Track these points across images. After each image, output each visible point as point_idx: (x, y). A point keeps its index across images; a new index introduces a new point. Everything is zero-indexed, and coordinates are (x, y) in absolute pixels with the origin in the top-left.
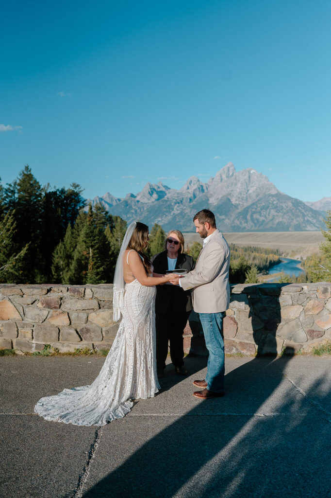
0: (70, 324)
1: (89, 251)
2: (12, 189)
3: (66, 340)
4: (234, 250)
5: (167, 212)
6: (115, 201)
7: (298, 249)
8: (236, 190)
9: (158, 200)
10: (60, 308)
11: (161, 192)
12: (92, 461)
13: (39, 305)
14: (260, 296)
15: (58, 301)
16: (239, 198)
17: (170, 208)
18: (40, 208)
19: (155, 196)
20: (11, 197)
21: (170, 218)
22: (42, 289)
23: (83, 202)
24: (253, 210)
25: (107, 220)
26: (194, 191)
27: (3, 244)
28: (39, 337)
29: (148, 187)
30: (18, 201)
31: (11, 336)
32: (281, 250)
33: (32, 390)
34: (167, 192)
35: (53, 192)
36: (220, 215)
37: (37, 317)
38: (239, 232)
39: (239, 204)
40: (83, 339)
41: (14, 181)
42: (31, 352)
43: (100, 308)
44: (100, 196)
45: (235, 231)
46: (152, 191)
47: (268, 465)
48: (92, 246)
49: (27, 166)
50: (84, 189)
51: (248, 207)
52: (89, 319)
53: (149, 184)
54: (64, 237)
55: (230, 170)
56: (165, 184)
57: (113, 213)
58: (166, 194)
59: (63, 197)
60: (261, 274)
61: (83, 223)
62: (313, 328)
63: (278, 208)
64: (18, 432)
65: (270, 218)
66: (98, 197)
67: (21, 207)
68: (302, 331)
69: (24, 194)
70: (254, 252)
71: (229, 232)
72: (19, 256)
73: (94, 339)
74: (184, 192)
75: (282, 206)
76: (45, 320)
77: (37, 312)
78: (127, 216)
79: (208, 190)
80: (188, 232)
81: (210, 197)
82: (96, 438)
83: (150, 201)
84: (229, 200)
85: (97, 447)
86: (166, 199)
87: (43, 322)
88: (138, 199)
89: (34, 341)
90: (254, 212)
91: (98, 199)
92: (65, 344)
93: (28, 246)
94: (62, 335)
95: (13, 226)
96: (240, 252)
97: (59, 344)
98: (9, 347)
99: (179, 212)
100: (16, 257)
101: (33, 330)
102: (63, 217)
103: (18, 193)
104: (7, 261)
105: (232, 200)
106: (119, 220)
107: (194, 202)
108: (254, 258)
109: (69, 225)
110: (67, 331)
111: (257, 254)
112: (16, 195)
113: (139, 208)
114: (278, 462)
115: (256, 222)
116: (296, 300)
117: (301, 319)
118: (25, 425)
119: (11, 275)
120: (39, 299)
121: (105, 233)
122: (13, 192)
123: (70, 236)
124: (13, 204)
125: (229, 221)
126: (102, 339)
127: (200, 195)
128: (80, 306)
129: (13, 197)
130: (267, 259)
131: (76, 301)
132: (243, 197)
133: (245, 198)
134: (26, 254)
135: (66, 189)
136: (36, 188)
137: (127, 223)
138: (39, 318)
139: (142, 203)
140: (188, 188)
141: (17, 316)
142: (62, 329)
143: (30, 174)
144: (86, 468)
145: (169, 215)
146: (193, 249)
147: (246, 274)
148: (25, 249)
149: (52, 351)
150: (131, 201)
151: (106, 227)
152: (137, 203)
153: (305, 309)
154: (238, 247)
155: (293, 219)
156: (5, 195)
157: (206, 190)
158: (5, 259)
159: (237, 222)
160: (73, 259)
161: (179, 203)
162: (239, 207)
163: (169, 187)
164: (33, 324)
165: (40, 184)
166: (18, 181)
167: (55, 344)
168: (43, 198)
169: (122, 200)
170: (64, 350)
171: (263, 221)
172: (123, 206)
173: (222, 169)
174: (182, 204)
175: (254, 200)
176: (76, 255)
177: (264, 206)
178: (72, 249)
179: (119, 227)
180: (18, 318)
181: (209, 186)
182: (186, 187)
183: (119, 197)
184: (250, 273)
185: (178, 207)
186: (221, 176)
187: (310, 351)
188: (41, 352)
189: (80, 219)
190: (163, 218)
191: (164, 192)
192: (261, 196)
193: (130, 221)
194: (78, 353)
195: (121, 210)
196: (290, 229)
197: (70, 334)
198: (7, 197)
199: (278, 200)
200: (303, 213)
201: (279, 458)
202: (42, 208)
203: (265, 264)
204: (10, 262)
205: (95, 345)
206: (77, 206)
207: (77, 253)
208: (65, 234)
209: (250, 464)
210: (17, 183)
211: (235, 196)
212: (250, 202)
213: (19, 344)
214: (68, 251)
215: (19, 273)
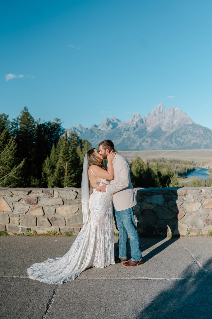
0: (44, 214)
1: (65, 163)
2: (16, 122)
3: (41, 225)
4: (163, 162)
5: (118, 136)
6: (84, 129)
7: (207, 161)
8: (165, 122)
9: (112, 129)
10: (37, 204)
11: (115, 123)
12: (48, 311)
13: (23, 202)
14: (172, 196)
15: (36, 199)
16: (167, 127)
17: (121, 134)
18: (34, 135)
19: (111, 126)
20: (15, 127)
21: (121, 140)
22: (25, 191)
23: (62, 131)
24: (176, 135)
25: (79, 142)
26: (137, 122)
27: (8, 159)
28: (23, 223)
29: (106, 120)
30: (20, 130)
31: (5, 222)
32: (195, 162)
33: (16, 259)
34: (119, 123)
35: (42, 124)
36: (154, 139)
37: (22, 210)
38: (167, 149)
39: (167, 131)
40: (53, 225)
41: (18, 117)
42: (18, 233)
43: (64, 204)
44: (74, 127)
45: (164, 149)
46: (109, 123)
47: (168, 316)
48: (67, 160)
49: (25, 107)
50: (63, 122)
51: (173, 133)
52: (57, 211)
53: (107, 118)
54: (50, 154)
55: (161, 108)
56: (117, 118)
57: (82, 138)
58: (118, 125)
59: (49, 127)
60: (182, 178)
61: (62, 145)
62: (208, 218)
63: (193, 134)
64: (2, 290)
65: (188, 140)
66: (73, 127)
67: (22, 134)
68: (201, 220)
69: (24, 125)
70: (177, 163)
71: (160, 150)
72: (19, 167)
73: (60, 225)
74: (130, 123)
75: (196, 132)
76: (27, 212)
77: (22, 206)
78: (92, 139)
79: (146, 122)
80: (133, 150)
81: (147, 126)
82: (54, 295)
83: (108, 130)
84: (160, 128)
85: (53, 301)
86: (118, 128)
87: (26, 213)
88: (99, 128)
89: (20, 226)
90: (177, 136)
91: (73, 128)
92: (41, 228)
93: (25, 160)
94: (38, 222)
95: (15, 147)
96: (168, 163)
97: (36, 228)
98: (4, 230)
99: (127, 136)
100: (17, 168)
101: (19, 219)
102: (49, 140)
103: (20, 125)
104: (11, 170)
105: (162, 129)
106: (86, 142)
107: (137, 130)
108: (177, 167)
109: (53, 146)
110: (42, 219)
111: (179, 165)
112: (19, 126)
113: (100, 134)
114: (176, 314)
115: (178, 143)
116: (196, 199)
117: (200, 212)
118: (7, 285)
119: (14, 179)
120: (23, 198)
121: (77, 151)
122: (16, 124)
123: (54, 153)
124: (16, 132)
125: (160, 143)
126: (66, 225)
127: (140, 125)
128: (50, 202)
129: (17, 128)
130: (186, 168)
131: (48, 200)
132: (170, 126)
133: (171, 127)
134: (23, 166)
135: (51, 122)
136: (32, 122)
137: (92, 144)
138: (23, 211)
139: (102, 131)
140: (133, 121)
141: (8, 209)
142: (39, 218)
143: (28, 112)
144: (44, 316)
145: (120, 139)
146: (135, 162)
147: (171, 179)
148: (23, 162)
149: (32, 232)
150: (95, 130)
151: (77, 147)
152: (99, 131)
153: (203, 205)
154: (166, 160)
155: (203, 141)
156: (11, 126)
157: (144, 122)
158: (10, 169)
159: (166, 143)
160: (56, 168)
161: (126, 131)
162: (167, 133)
163: (120, 120)
164: (19, 214)
165: (34, 119)
166: (20, 117)
167: (34, 228)
168: (36, 128)
169: (89, 129)
170: (40, 232)
171: (184, 142)
172: (89, 133)
173: (156, 107)
174: (129, 131)
175: (177, 128)
176: (58, 166)
177: (184, 132)
178: (55, 162)
179: (86, 147)
180: (9, 210)
181: (147, 119)
182: (132, 120)
183: (87, 127)
184: (173, 177)
185: (126, 133)
186: (155, 113)
187: (206, 233)
188: (24, 233)
189: (61, 142)
190: (116, 141)
191: (117, 123)
192: (182, 125)
193: (94, 143)
194: (49, 234)
195: (88, 136)
196: (201, 148)
197: (44, 221)
198: (12, 128)
199: (193, 128)
200: (210, 137)
201: (177, 311)
202: (35, 135)
203: (184, 171)
204: (13, 171)
205: (60, 228)
206: (58, 133)
207: (59, 164)
208: (51, 152)
209: (156, 315)
210: (19, 119)
211: (164, 126)
212: (174, 130)
213: (10, 228)
214: (53, 163)
215: (19, 178)
